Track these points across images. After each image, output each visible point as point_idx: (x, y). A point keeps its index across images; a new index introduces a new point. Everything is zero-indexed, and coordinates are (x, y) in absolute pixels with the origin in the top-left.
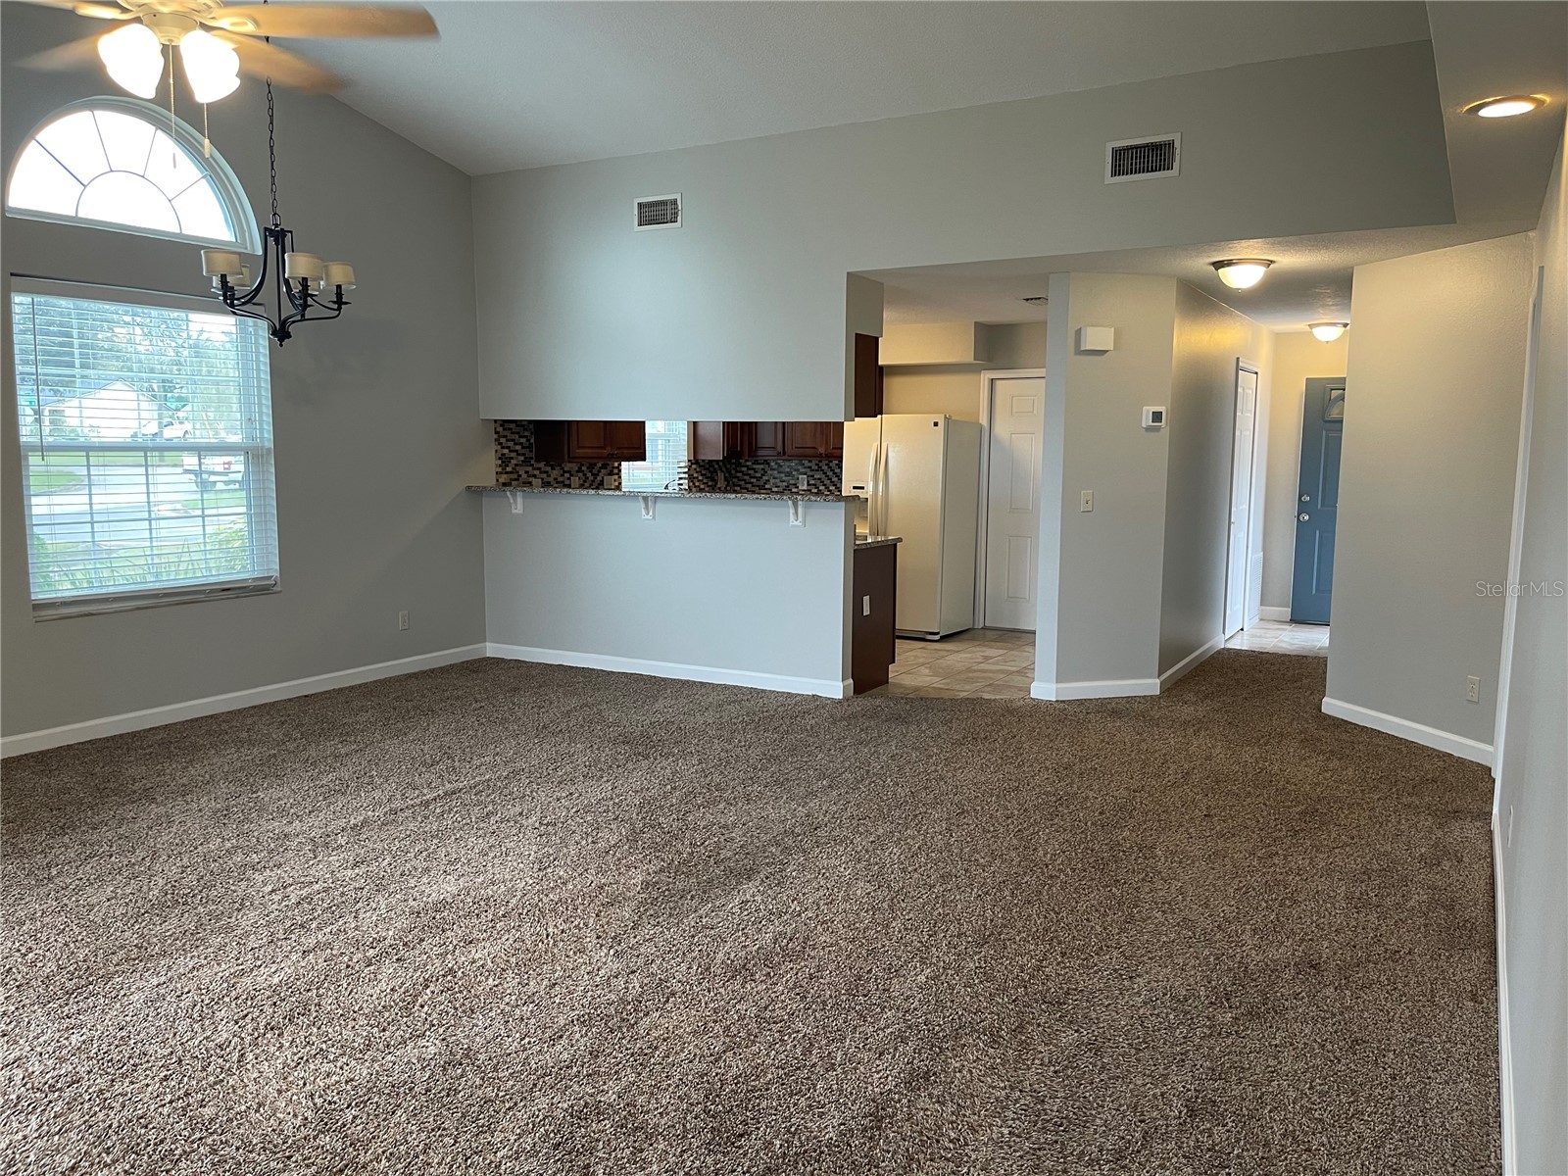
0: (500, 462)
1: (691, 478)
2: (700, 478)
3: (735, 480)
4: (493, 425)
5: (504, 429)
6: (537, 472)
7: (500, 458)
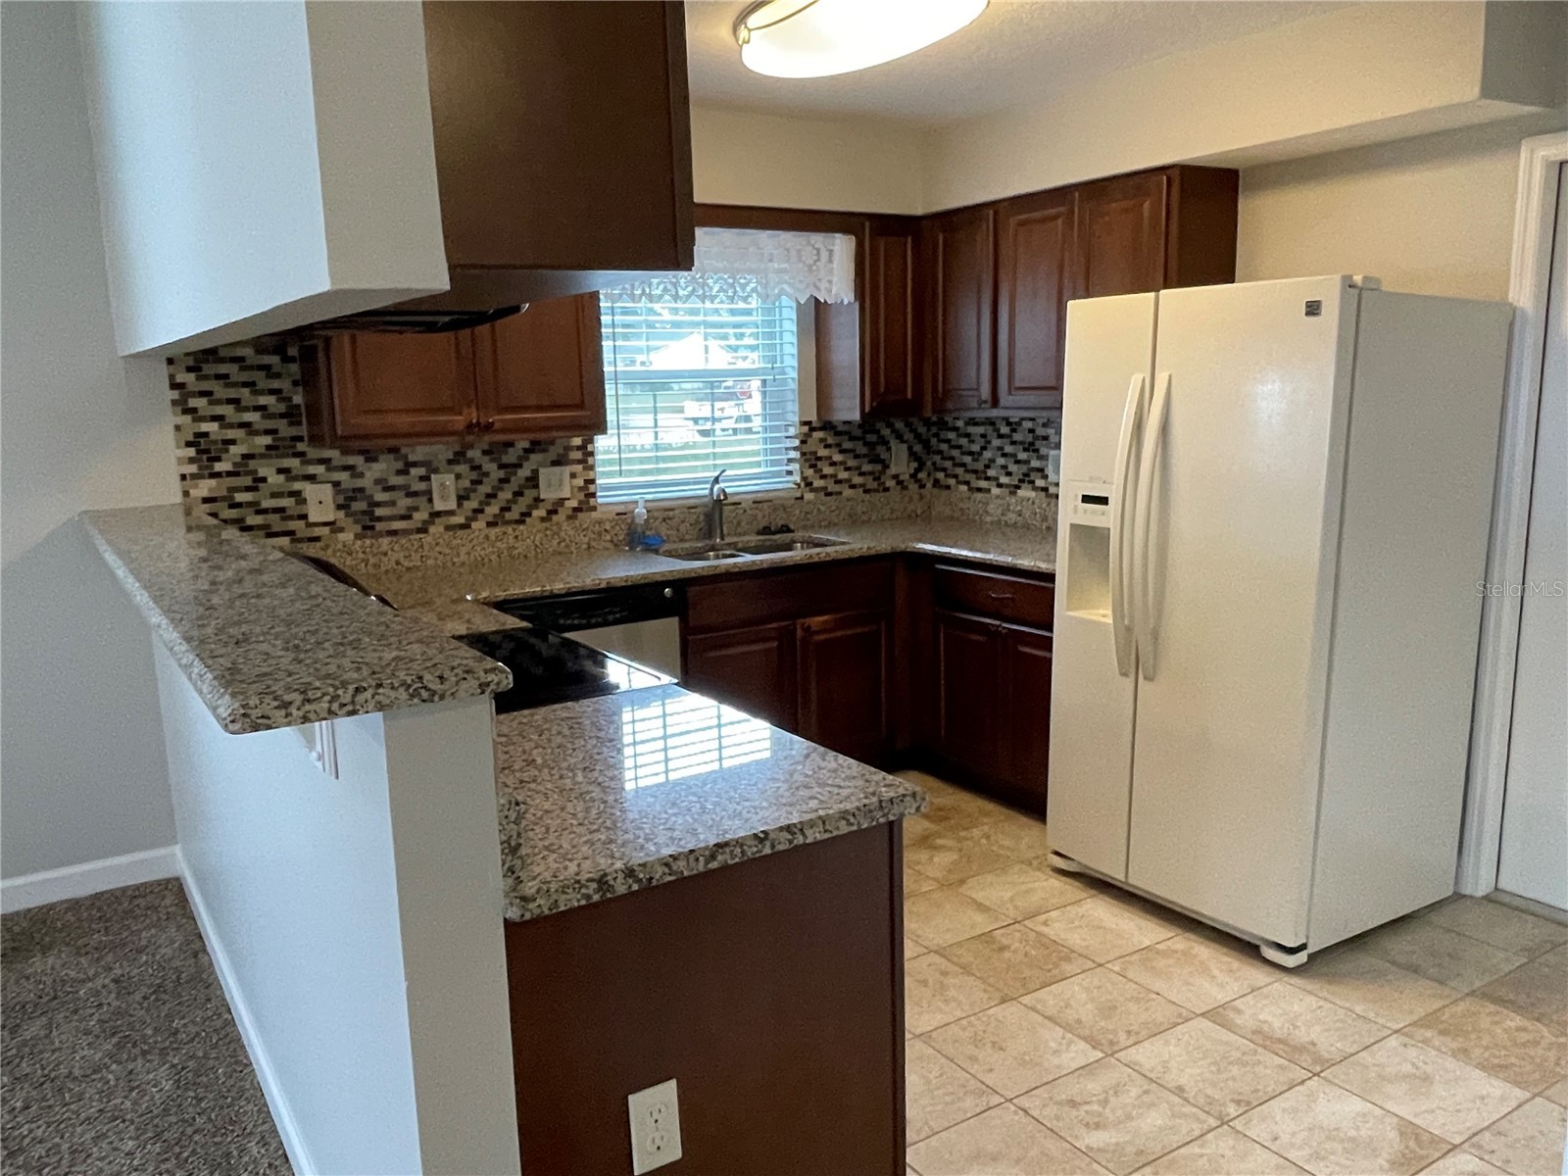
0: (191, 452)
1: (810, 460)
2: (837, 458)
3: (937, 458)
4: (164, 370)
5: (199, 378)
6: (320, 470)
7: (189, 444)
